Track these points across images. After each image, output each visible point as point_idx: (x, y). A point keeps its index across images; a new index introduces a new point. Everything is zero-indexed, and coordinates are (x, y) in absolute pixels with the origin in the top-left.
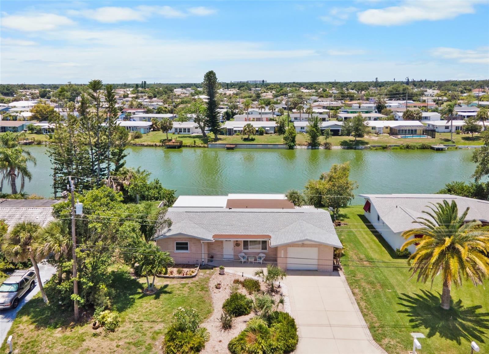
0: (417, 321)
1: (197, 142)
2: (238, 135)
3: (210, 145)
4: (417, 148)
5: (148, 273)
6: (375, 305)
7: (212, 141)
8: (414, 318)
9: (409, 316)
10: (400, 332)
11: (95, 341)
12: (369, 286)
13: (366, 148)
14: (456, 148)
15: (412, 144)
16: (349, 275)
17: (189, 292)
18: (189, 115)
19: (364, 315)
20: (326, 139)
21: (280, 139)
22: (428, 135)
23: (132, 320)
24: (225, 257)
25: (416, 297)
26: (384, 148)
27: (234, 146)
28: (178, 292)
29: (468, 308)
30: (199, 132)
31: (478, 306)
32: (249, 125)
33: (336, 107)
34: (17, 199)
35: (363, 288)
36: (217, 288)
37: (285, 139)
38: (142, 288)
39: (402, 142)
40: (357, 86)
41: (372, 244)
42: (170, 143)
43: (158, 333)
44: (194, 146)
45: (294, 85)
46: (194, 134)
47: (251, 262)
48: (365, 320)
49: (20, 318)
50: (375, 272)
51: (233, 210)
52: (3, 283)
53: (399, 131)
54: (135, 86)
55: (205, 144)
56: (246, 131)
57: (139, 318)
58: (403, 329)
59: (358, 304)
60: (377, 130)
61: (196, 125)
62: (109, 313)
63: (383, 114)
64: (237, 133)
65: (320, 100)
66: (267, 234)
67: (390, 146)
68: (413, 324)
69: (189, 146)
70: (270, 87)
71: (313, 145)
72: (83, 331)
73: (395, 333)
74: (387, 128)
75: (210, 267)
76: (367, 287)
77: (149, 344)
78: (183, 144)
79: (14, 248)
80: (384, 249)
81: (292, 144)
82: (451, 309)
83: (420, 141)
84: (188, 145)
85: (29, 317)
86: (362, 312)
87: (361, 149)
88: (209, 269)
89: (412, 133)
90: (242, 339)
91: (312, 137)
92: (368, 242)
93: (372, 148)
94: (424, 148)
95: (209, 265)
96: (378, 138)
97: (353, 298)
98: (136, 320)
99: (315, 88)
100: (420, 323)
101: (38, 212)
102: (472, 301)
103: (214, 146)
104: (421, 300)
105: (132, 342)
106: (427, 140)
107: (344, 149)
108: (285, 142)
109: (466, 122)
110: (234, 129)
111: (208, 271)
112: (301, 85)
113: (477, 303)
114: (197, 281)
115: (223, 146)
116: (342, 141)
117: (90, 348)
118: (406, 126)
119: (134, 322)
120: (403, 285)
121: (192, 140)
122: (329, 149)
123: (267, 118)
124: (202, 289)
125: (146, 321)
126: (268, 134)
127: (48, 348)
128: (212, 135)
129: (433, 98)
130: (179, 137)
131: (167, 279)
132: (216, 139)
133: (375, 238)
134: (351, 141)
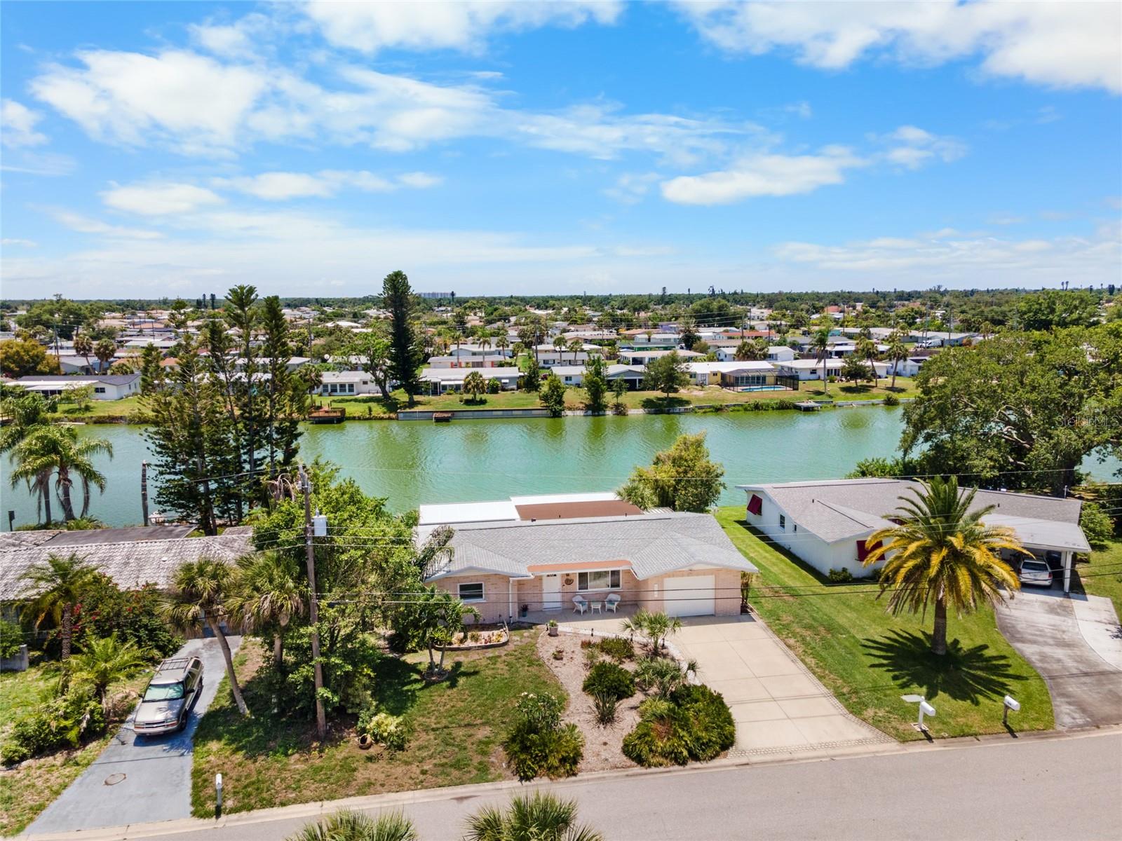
0: (903, 678)
1: (374, 409)
2: (450, 394)
3: (401, 415)
4: (773, 408)
5: (418, 644)
6: (830, 660)
7: (405, 407)
8: (896, 673)
9: (888, 671)
10: (885, 696)
11: (376, 769)
12: (809, 633)
13: (686, 411)
14: (835, 406)
15: (764, 401)
16: (768, 618)
17: (509, 670)
18: (353, 359)
19: (820, 678)
20: (617, 396)
21: (533, 401)
22: (786, 386)
23: (428, 726)
24: (546, 605)
25: (888, 642)
26: (718, 410)
27: (450, 415)
28: (490, 672)
29: (969, 650)
30: (375, 390)
31: (981, 646)
32: (474, 374)
33: (607, 340)
34: (81, 529)
35: (801, 636)
36: (556, 658)
37: (545, 398)
38: (419, 672)
39: (746, 399)
40: (628, 302)
41: (782, 566)
42: (321, 414)
43: (487, 744)
44: (370, 418)
45: (514, 301)
46: (361, 395)
47: (596, 611)
48: (824, 685)
49: (204, 745)
50: (808, 609)
51: (537, 522)
52: (151, 685)
53: (737, 379)
54: (195, 304)
55: (391, 412)
56: (470, 386)
57: (439, 723)
58: (888, 692)
59: (803, 661)
60: (699, 379)
61: (368, 376)
62: (386, 718)
63: (696, 350)
64: (448, 391)
65: (572, 328)
66: (622, 558)
67: (727, 406)
68: (899, 682)
69: (359, 419)
70: (469, 304)
71: (595, 408)
72: (343, 754)
73: (878, 699)
74: (715, 374)
75: (525, 625)
76: (808, 634)
77: (480, 763)
78: (347, 415)
79: (189, 611)
80: (804, 572)
81: (558, 407)
82: (948, 653)
83: (776, 396)
84: (356, 415)
85: (223, 742)
86: (814, 673)
87: (679, 413)
88: (525, 628)
89: (758, 383)
90: (646, 735)
91: (592, 394)
92: (774, 564)
93: (697, 410)
94: (783, 407)
95: (523, 623)
96: (702, 392)
97: (791, 653)
98: (434, 726)
99: (553, 307)
100: (909, 680)
101: (161, 548)
102: (972, 640)
103: (410, 417)
104: (897, 645)
105: (446, 763)
106: (784, 393)
107: (649, 413)
108: (545, 404)
109: (846, 362)
110: (443, 383)
111: (526, 633)
112: (525, 301)
113: (979, 642)
114: (515, 651)
115: (427, 416)
116: (644, 399)
117: (373, 781)
118: (748, 371)
119: (433, 730)
120: (859, 626)
121: (366, 406)
122: (624, 415)
123: (492, 362)
124: (531, 664)
125: (454, 725)
126: (507, 390)
127: (290, 791)
128: (401, 396)
129: (767, 322)
130: (334, 401)
131: (457, 652)
132: (412, 404)
133: (782, 557)
134: (659, 399)
